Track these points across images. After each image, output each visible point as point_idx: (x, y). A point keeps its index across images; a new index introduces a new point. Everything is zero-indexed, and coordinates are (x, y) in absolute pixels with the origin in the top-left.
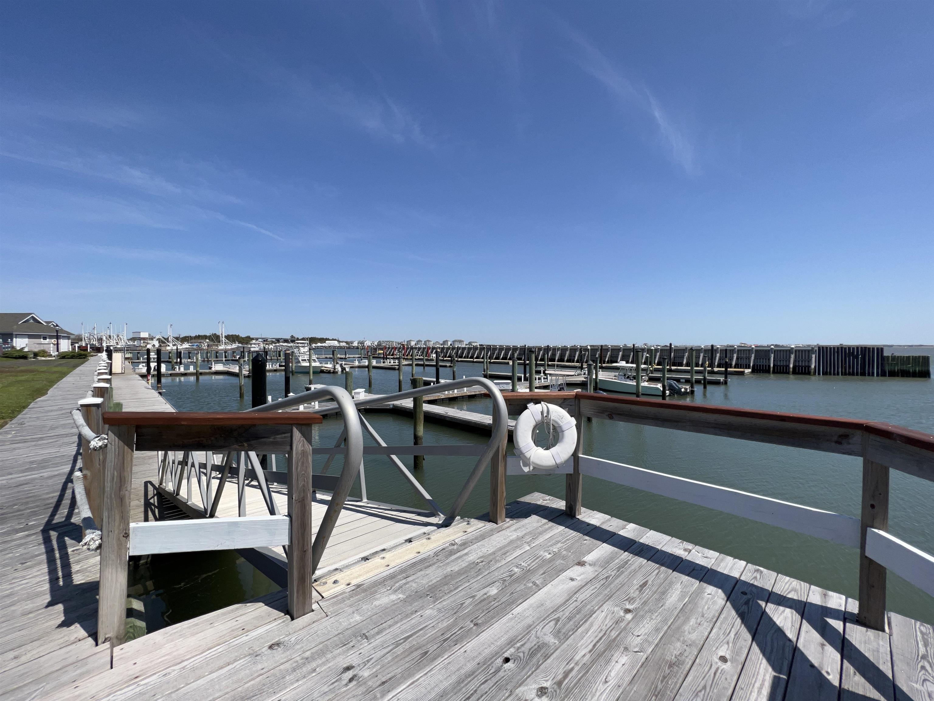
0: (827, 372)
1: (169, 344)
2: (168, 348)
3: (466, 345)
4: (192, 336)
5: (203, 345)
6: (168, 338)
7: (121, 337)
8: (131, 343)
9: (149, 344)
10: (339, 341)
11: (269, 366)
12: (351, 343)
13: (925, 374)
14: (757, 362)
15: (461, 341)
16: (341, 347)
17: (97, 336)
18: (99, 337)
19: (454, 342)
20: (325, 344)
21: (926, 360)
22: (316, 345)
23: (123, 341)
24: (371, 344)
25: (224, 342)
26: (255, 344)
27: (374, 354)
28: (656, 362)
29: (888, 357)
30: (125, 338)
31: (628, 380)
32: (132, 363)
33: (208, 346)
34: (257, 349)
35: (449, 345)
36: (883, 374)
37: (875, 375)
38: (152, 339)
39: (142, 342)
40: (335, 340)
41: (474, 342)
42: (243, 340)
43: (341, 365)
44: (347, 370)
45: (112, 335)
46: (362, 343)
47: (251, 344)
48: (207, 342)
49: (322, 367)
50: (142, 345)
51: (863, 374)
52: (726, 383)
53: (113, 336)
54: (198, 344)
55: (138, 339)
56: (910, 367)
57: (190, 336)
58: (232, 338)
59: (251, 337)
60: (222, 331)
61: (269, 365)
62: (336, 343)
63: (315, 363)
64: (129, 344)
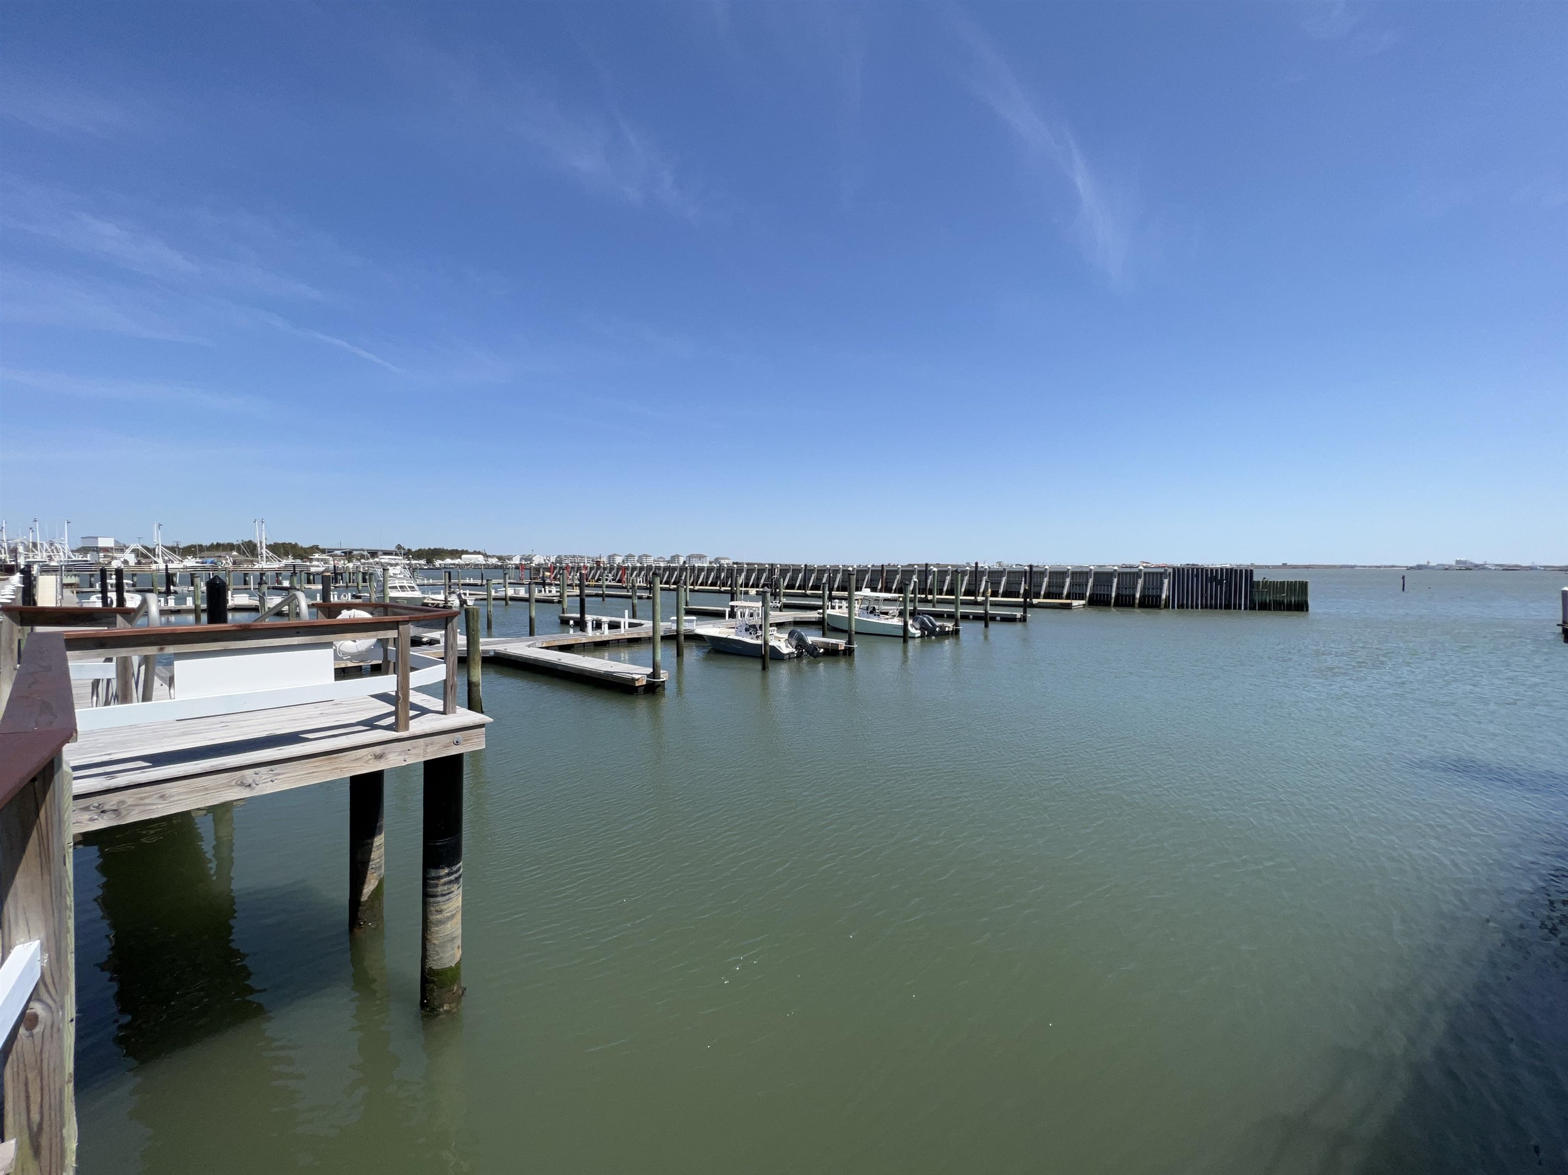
0: (1183, 604)
1: (155, 559)
2: (154, 567)
3: (711, 563)
4: (204, 544)
5: (224, 562)
6: (154, 549)
7: (58, 546)
8: (79, 557)
9: (116, 558)
10: (486, 556)
11: (334, 597)
12: (509, 560)
13: (1301, 606)
14: (1097, 590)
15: (701, 557)
16: (488, 565)
17: (8, 544)
18: (12, 546)
19: (690, 557)
20: (459, 560)
21: (1304, 586)
22: (443, 562)
23: (61, 554)
24: (545, 560)
25: (265, 556)
26: (318, 560)
27: (535, 579)
28: (963, 590)
29: (1259, 582)
30: (67, 547)
31: (872, 615)
32: (77, 593)
33: (234, 563)
34: (321, 569)
35: (681, 563)
36: (1252, 607)
37: (1243, 609)
38: (122, 550)
39: (101, 555)
40: (479, 553)
41: (723, 559)
42: (306, 552)
43: (459, 596)
44: (470, 603)
45: (38, 542)
46: (529, 559)
47: (311, 560)
48: (234, 557)
49: (424, 598)
50: (101, 560)
51: (1228, 607)
52: (1024, 619)
53: (42, 545)
54: (215, 560)
55: (94, 551)
56: (1284, 597)
57: (200, 546)
58: (280, 550)
59: (320, 547)
60: (262, 537)
61: (334, 595)
62: (480, 559)
63: (413, 592)
64: (74, 559)
